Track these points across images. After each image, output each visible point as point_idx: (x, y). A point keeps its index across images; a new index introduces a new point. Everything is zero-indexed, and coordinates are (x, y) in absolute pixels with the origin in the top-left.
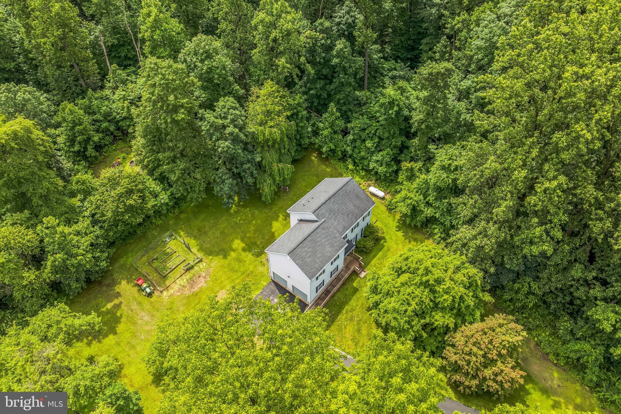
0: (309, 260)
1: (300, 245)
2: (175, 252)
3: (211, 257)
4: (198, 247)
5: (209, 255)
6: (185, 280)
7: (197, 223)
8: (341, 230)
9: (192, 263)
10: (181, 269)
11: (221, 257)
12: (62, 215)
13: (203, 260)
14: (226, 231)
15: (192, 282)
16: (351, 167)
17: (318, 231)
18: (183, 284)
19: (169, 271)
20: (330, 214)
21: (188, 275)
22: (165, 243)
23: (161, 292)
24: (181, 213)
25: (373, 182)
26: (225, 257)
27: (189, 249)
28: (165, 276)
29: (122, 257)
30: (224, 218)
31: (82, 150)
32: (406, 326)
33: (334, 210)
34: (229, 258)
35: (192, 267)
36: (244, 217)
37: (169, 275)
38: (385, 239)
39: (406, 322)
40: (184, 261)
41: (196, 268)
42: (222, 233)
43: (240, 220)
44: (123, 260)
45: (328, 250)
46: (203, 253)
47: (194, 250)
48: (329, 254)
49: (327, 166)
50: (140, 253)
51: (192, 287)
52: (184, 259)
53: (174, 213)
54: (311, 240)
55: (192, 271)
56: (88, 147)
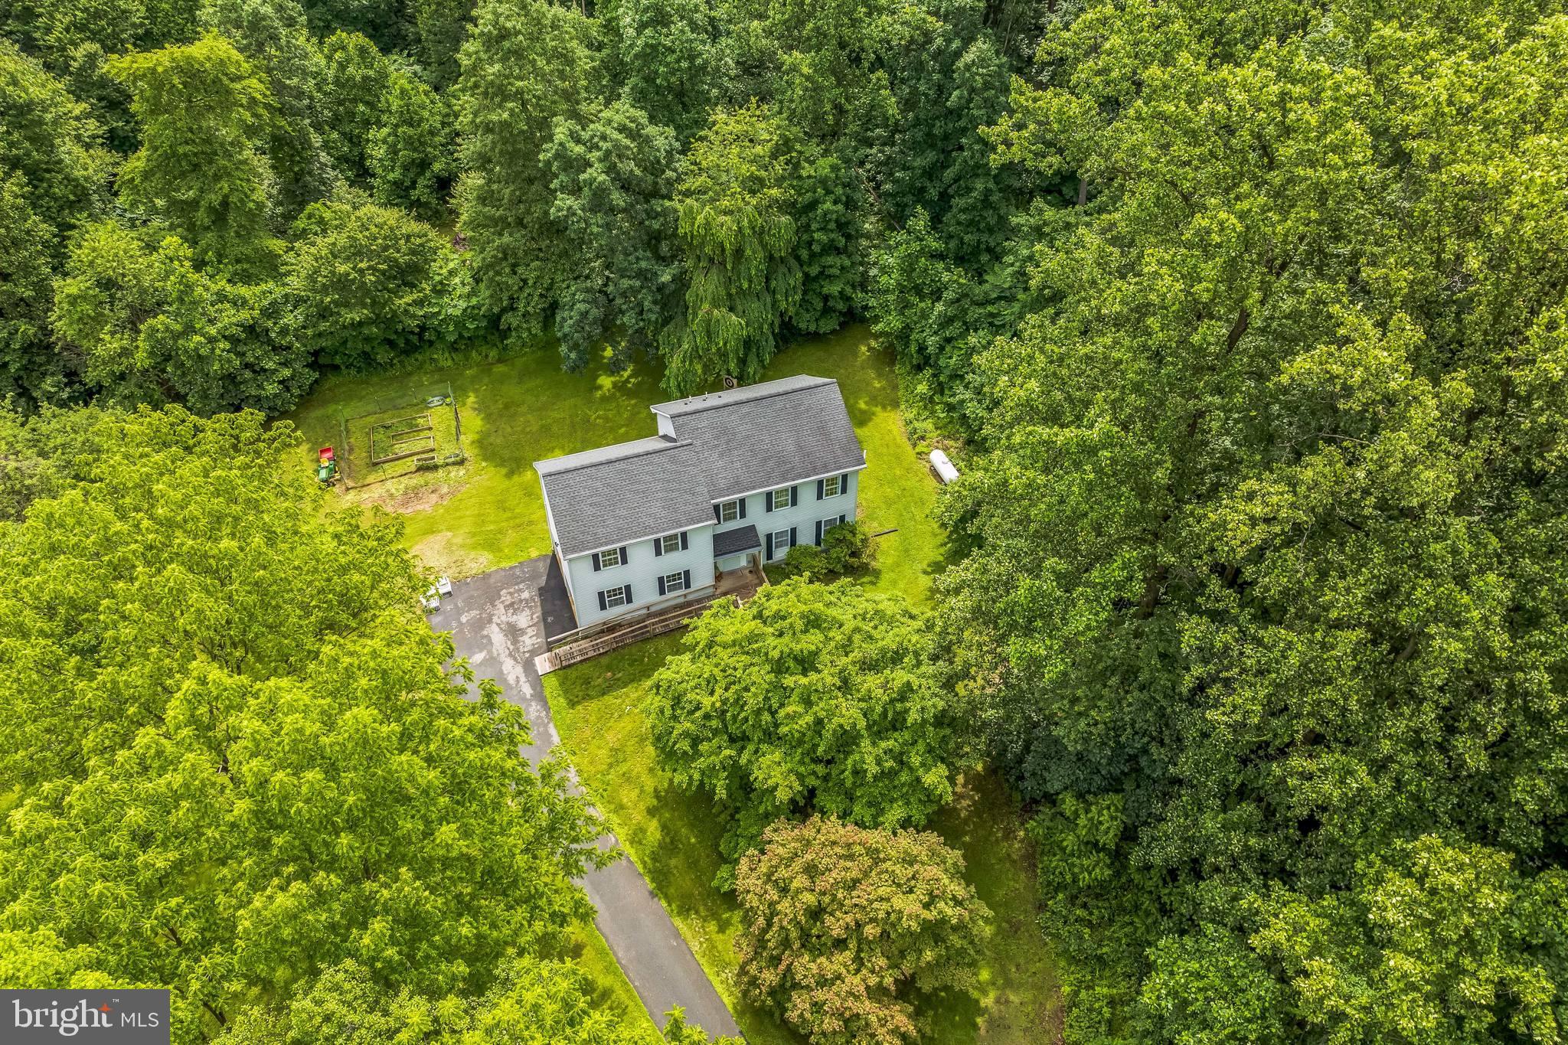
0: (590, 511)
1: (588, 471)
2: (430, 429)
3: (484, 464)
4: (476, 437)
5: (485, 459)
6: (402, 486)
7: (513, 391)
8: (722, 484)
9: (439, 461)
10: (412, 463)
11: (504, 471)
12: (238, 261)
13: (467, 463)
14: (555, 429)
15: (412, 495)
16: (922, 388)
17: (655, 458)
18: (393, 491)
19: (391, 456)
20: (717, 438)
21: (417, 480)
22: (425, 405)
23: (348, 489)
24: (500, 361)
25: (959, 444)
26: (510, 474)
27: (458, 433)
28: (376, 464)
29: (337, 403)
30: (572, 401)
31: (407, 183)
32: (684, 745)
33: (734, 434)
34: (516, 478)
35: (436, 467)
36: (610, 414)
37: (386, 466)
38: (877, 577)
39: (686, 734)
40: (432, 450)
41: (441, 473)
42: (545, 429)
43: (598, 417)
44: (334, 407)
45: (653, 510)
46: (476, 451)
47: (466, 439)
48: (651, 522)
49: (880, 375)
50: (371, 408)
51: (405, 504)
52: (436, 446)
53: (487, 356)
54: (623, 471)
55: (430, 476)
56: (419, 181)
